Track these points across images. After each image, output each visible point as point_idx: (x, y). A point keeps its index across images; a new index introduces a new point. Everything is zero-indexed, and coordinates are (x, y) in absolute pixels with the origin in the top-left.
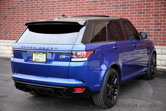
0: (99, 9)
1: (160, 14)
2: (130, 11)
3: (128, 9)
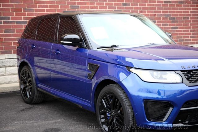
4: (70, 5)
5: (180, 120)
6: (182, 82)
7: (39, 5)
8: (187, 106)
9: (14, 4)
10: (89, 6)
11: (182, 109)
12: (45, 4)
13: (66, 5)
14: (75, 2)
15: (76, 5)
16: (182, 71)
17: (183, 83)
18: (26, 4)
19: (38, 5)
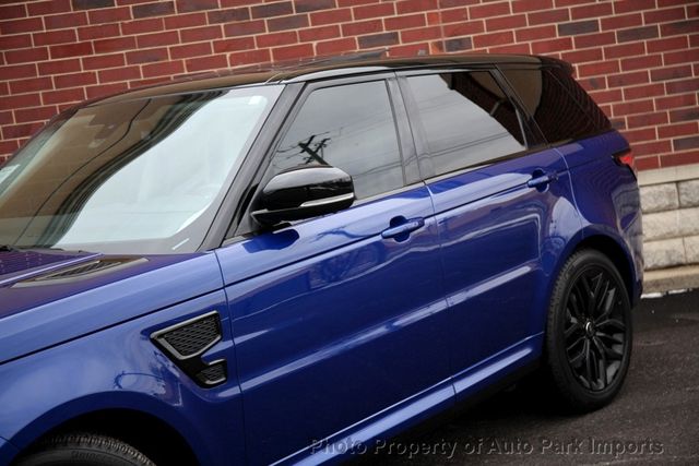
0: (128, 43)
1: (475, 38)
2: (316, 34)
3: (307, 25)
4: (356, 37)
7: (232, 55)
9: (141, 65)
10: (442, 25)
12: (257, 49)
13: (342, 38)
14: (380, 21)
15: (385, 32)
18: (184, 60)
19: (228, 54)
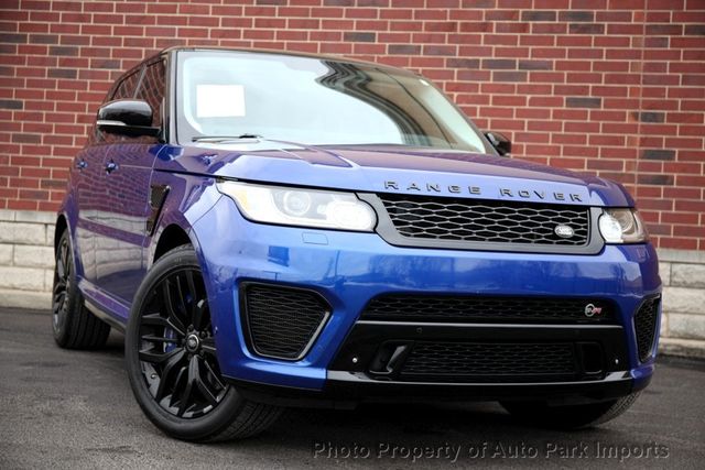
1: (668, 114)
2: (531, 89)
3: (525, 80)
5: (355, 360)
6: (374, 229)
8: (387, 314)
10: (641, 98)
11: (359, 322)
12: (480, 93)
13: (552, 96)
16: (381, 195)
17: (375, 232)
